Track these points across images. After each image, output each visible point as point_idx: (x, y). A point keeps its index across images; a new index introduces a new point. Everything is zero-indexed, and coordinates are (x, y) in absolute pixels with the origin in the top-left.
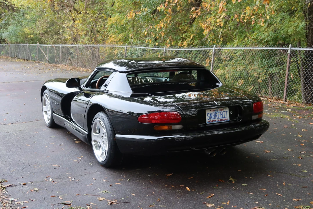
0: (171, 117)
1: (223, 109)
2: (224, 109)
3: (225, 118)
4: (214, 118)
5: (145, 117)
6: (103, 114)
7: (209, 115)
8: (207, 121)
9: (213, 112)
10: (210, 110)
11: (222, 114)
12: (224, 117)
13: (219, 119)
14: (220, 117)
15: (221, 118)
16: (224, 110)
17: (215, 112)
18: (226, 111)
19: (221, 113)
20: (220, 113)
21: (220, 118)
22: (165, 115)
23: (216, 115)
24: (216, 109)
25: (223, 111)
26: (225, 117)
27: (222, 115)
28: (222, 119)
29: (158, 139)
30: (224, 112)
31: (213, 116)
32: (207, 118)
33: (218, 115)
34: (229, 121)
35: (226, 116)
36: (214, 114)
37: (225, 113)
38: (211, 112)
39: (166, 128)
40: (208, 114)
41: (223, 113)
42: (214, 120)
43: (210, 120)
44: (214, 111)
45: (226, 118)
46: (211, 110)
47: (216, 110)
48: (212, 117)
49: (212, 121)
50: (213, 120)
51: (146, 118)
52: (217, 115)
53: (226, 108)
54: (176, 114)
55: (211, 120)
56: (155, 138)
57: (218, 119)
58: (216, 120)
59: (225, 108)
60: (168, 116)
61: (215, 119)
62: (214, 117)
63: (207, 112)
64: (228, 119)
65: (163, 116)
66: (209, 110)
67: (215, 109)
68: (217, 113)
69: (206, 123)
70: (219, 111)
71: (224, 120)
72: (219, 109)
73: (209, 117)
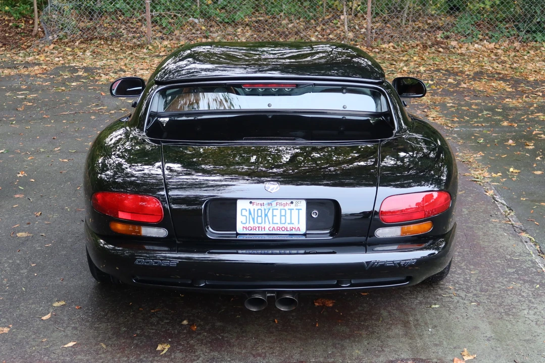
1: (288, 202)
2: (292, 203)
3: (291, 226)
4: (260, 222)
7: (246, 213)
8: (240, 229)
9: (259, 207)
10: (251, 202)
12: (288, 221)
13: (276, 226)
14: (277, 220)
15: (281, 223)
17: (262, 208)
18: (298, 208)
20: (279, 210)
21: (277, 224)
23: (266, 215)
24: (269, 201)
25: (287, 208)
26: (291, 223)
28: (283, 226)
30: (291, 210)
31: (258, 216)
32: (240, 219)
33: (273, 216)
34: (305, 234)
35: (295, 220)
36: (260, 211)
37: (295, 213)
38: (251, 207)
40: (244, 211)
41: (288, 212)
42: (260, 225)
43: (247, 225)
44: (261, 205)
45: (296, 225)
46: (253, 201)
47: (269, 204)
48: (253, 219)
50: (257, 225)
52: (270, 215)
53: (298, 201)
55: (252, 225)
57: (272, 226)
58: (267, 226)
59: (294, 201)
61: (263, 225)
62: (260, 219)
63: (239, 202)
64: (303, 230)
66: (247, 202)
67: (265, 202)
68: (271, 211)
69: (235, 232)
70: (276, 208)
71: (288, 229)
72: (276, 202)
73: (245, 217)
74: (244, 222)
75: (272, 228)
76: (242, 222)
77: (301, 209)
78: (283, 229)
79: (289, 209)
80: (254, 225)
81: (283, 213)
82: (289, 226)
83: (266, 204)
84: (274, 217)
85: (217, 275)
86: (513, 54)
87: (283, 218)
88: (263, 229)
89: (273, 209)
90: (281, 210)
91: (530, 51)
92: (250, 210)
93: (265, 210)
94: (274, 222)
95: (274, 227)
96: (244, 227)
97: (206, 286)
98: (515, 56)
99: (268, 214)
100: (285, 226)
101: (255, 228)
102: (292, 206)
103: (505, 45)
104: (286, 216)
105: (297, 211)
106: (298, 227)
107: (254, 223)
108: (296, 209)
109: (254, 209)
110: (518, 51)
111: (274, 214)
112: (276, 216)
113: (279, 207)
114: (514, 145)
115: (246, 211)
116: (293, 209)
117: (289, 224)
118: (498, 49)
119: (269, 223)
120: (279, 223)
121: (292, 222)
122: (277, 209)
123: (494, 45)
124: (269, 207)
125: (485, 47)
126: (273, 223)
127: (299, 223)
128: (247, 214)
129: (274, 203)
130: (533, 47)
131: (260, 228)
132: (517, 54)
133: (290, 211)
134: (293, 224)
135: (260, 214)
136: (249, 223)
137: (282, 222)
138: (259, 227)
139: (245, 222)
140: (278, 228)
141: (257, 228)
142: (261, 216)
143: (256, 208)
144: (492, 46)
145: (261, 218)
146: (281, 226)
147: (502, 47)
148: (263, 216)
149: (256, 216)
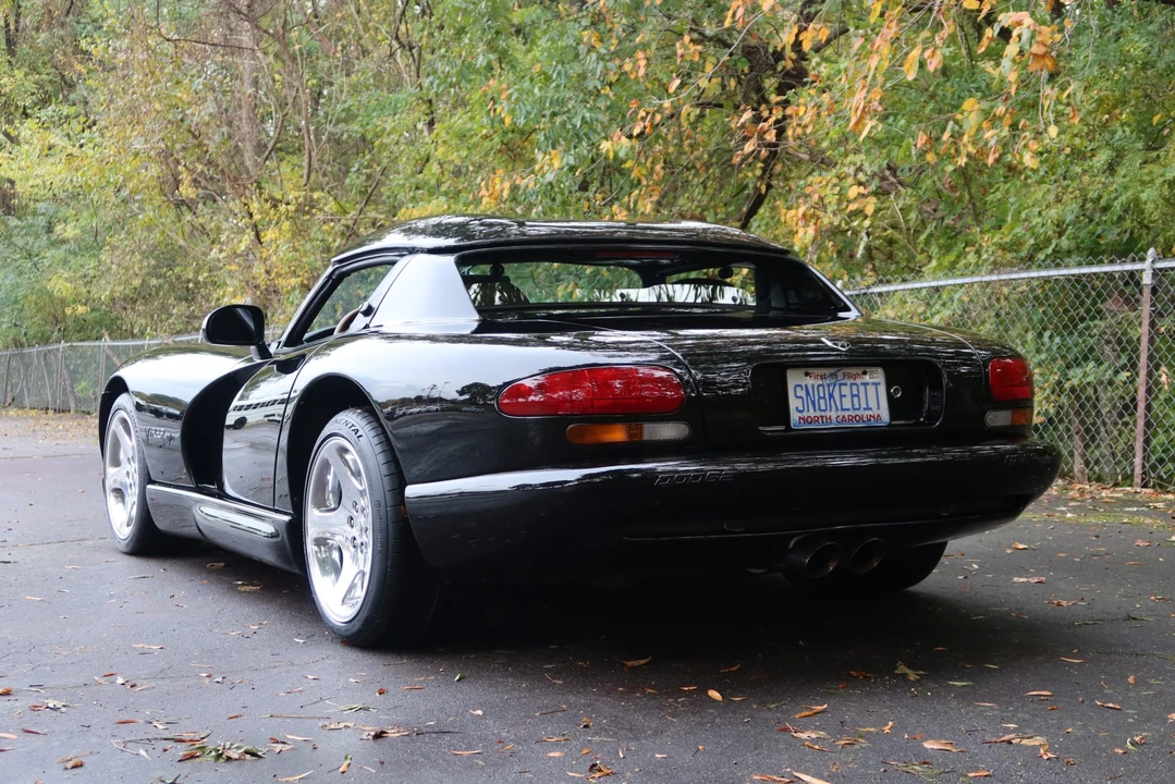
0: (641, 390)
1: (860, 371)
2: (865, 373)
3: (869, 412)
4: (823, 408)
5: (531, 398)
6: (354, 416)
7: (802, 393)
8: (794, 416)
9: (820, 382)
10: (807, 374)
11: (855, 392)
12: (864, 405)
13: (846, 414)
14: (847, 403)
15: (854, 409)
16: (867, 378)
17: (826, 382)
18: (875, 381)
19: (854, 388)
20: (848, 386)
21: (848, 410)
22: (617, 384)
23: (831, 396)
24: (833, 371)
25: (858, 381)
26: (868, 408)
27: (856, 399)
28: (857, 412)
29: (585, 477)
30: (865, 384)
31: (820, 398)
32: (794, 403)
33: (842, 396)
34: (889, 425)
35: (872, 404)
36: (821, 388)
37: (871, 389)
38: (809, 381)
39: (618, 435)
40: (798, 389)
41: (862, 388)
42: (823, 414)
43: (805, 414)
44: (823, 377)
45: (875, 412)
46: (810, 370)
47: (834, 375)
48: (813, 402)
49: (815, 420)
50: (818, 414)
51: (537, 399)
52: (836, 395)
53: (872, 368)
54: (661, 379)
55: (812, 413)
56: (571, 475)
57: (841, 413)
58: (833, 415)
59: (868, 370)
60: (626, 385)
61: (828, 414)
62: (822, 401)
63: (794, 379)
64: (885, 416)
65: (605, 386)
66: (801, 372)
67: (827, 371)
68: (837, 387)
69: (788, 428)
70: (843, 381)
71: (865, 419)
72: (843, 371)
73: (801, 400)
74: (800, 408)
75: (841, 418)
76: (796, 408)
77: (879, 383)
78: (858, 418)
79: (862, 384)
80: (816, 414)
82: (865, 414)
83: (829, 376)
84: (843, 398)
88: (828, 421)
89: (840, 385)
90: (851, 385)
92: (806, 386)
93: (828, 385)
94: (844, 408)
95: (844, 417)
96: (800, 418)
99: (834, 394)
100: (860, 413)
104: (860, 395)
105: (874, 386)
106: (879, 415)
107: (815, 411)
108: (873, 384)
109: (813, 386)
112: (845, 396)
113: (848, 381)
115: (802, 388)
116: (868, 384)
117: (865, 409)
119: (837, 410)
120: (851, 408)
121: (870, 406)
122: (846, 384)
124: (834, 380)
127: (879, 408)
129: (840, 372)
131: (824, 419)
133: (863, 386)
134: (871, 409)
136: (808, 410)
137: (855, 407)
138: (822, 417)
139: (802, 409)
141: (820, 419)
142: (824, 397)
143: (815, 382)
146: (853, 413)
148: (827, 397)
149: (817, 398)
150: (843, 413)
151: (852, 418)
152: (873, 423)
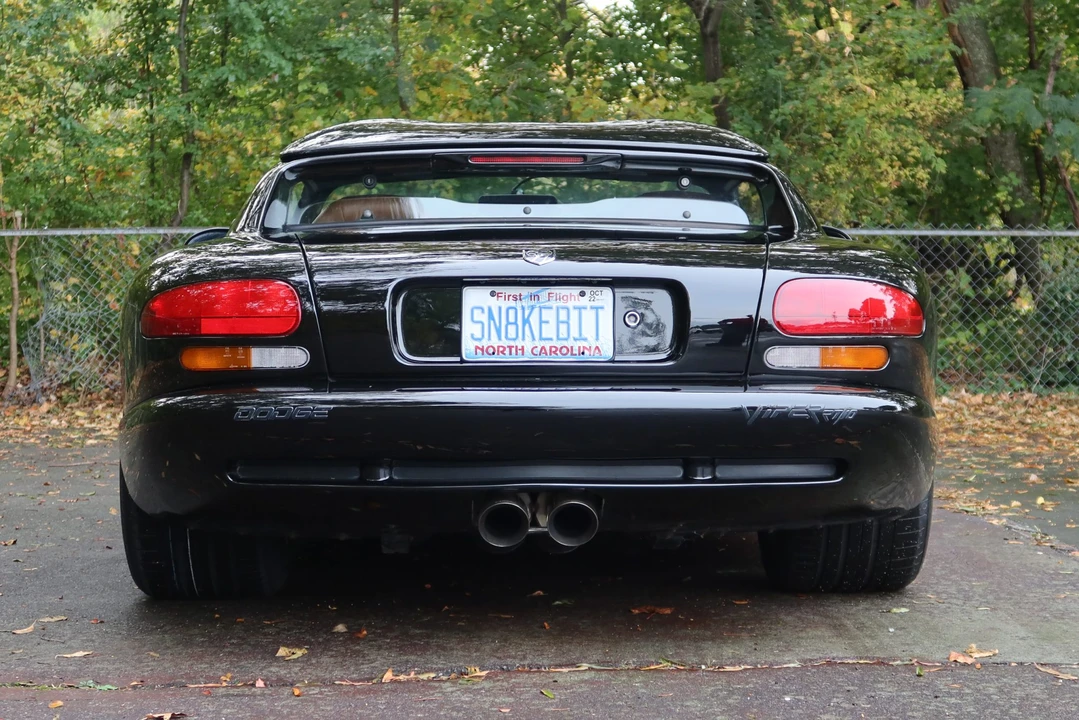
1: (575, 291)
2: (582, 294)
3: (582, 344)
4: (513, 336)
8: (469, 345)
9: (512, 303)
10: (493, 294)
11: (563, 318)
12: (574, 333)
13: (547, 344)
14: (549, 331)
15: (558, 338)
17: (519, 304)
18: (596, 304)
19: (563, 313)
20: (554, 311)
21: (551, 339)
23: (526, 321)
24: (533, 290)
25: (571, 304)
26: (581, 338)
28: (565, 343)
30: (580, 309)
31: (508, 323)
32: (469, 329)
33: (541, 322)
34: (613, 360)
35: (589, 332)
36: (512, 312)
37: (589, 316)
38: (493, 303)
40: (477, 312)
41: (574, 314)
42: (512, 343)
43: (485, 343)
44: (516, 298)
45: (592, 343)
46: (498, 289)
47: (533, 297)
48: (498, 330)
49: (498, 351)
50: (505, 343)
52: (534, 320)
53: (595, 289)
55: (495, 342)
57: (540, 344)
58: (528, 345)
59: (588, 291)
61: (519, 343)
62: (512, 330)
64: (607, 348)
66: (487, 291)
67: (525, 291)
68: (536, 311)
69: (458, 359)
70: (547, 304)
71: (576, 352)
72: (549, 291)
73: (480, 326)
74: (478, 335)
75: (539, 349)
76: (472, 335)
77: (602, 308)
78: (564, 351)
79: (575, 308)
80: (501, 344)
81: (563, 316)
82: (576, 345)
83: (526, 297)
84: (543, 325)
85: (419, 448)
86: (1023, 410)
87: (563, 328)
88: (520, 352)
89: (541, 308)
90: (558, 309)
91: (1058, 407)
92: (490, 310)
93: (523, 308)
94: (544, 336)
95: (543, 348)
96: (477, 348)
97: (390, 481)
98: (1028, 412)
99: (531, 319)
100: (568, 344)
101: (501, 349)
102: (584, 301)
103: (1004, 398)
104: (571, 322)
105: (594, 311)
106: (597, 348)
107: (500, 339)
108: (592, 308)
109: (500, 308)
110: (1032, 406)
111: (544, 319)
112: (547, 322)
113: (554, 304)
114: (1042, 482)
115: (483, 311)
116: (585, 308)
117: (575, 339)
118: (991, 405)
119: (534, 339)
120: (555, 338)
121: (584, 335)
122: (551, 308)
123: (983, 399)
124: (533, 303)
125: (964, 402)
126: (541, 339)
127: (597, 339)
128: (484, 318)
129: (544, 292)
130: (1063, 400)
131: (514, 350)
132: (1031, 410)
133: (576, 312)
134: (585, 339)
135: (512, 319)
136: (489, 339)
137: (561, 336)
138: (510, 347)
139: (480, 336)
140: (554, 349)
141: (508, 349)
142: (516, 323)
143: (504, 304)
144: (978, 399)
145: (514, 327)
146: (559, 344)
147: (1000, 402)
148: (520, 322)
149: (504, 322)
150: (543, 343)
151: (554, 350)
152: (587, 356)
